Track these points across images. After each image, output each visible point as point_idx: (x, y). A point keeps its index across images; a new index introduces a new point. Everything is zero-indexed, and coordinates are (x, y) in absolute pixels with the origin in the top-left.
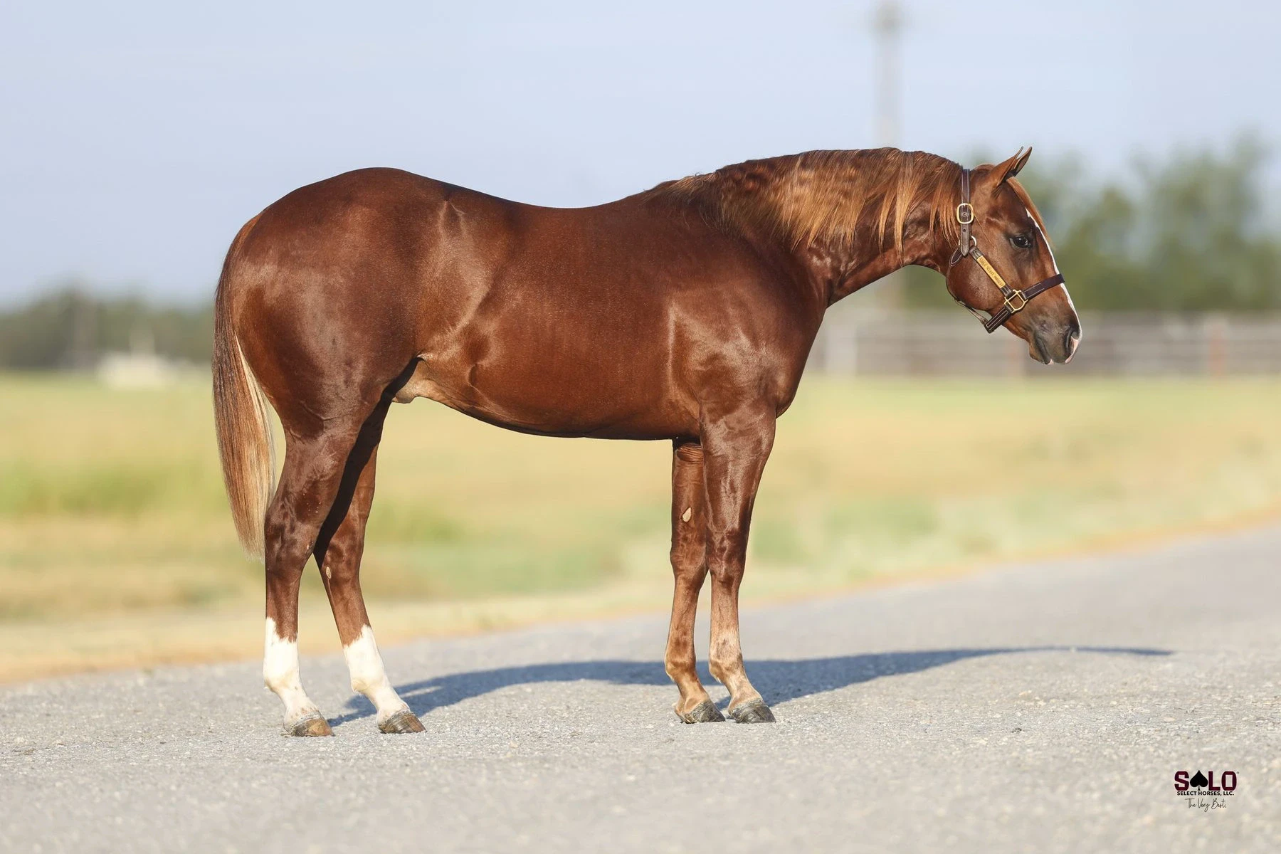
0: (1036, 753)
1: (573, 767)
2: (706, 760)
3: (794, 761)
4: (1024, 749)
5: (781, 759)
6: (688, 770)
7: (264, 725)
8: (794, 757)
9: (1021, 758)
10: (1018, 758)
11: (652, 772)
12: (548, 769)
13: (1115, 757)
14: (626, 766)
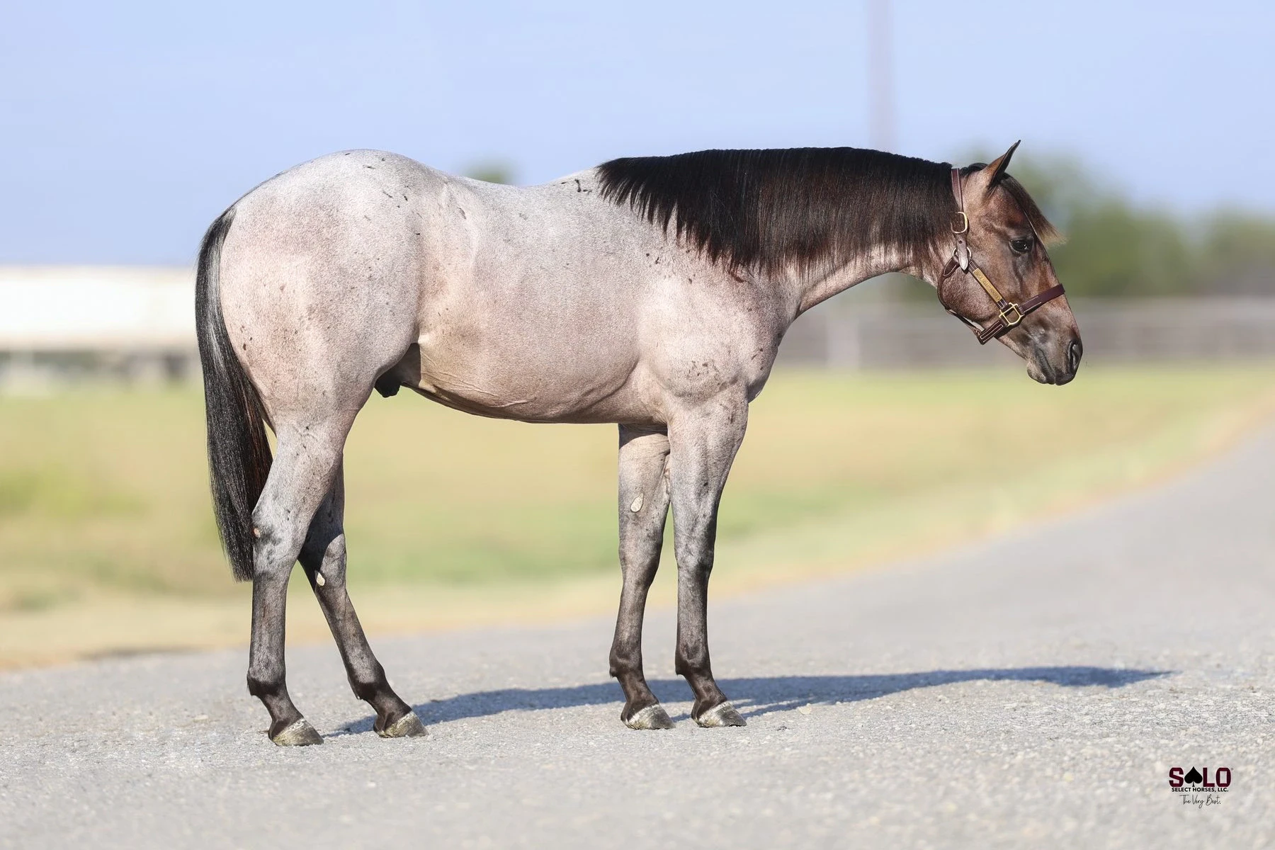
0: (794, 752)
2: (453, 765)
3: (550, 766)
4: (783, 748)
5: (537, 764)
6: (433, 775)
8: (551, 762)
9: (777, 758)
10: (774, 757)
11: (396, 778)
12: (293, 776)
13: (861, 755)
14: (372, 772)
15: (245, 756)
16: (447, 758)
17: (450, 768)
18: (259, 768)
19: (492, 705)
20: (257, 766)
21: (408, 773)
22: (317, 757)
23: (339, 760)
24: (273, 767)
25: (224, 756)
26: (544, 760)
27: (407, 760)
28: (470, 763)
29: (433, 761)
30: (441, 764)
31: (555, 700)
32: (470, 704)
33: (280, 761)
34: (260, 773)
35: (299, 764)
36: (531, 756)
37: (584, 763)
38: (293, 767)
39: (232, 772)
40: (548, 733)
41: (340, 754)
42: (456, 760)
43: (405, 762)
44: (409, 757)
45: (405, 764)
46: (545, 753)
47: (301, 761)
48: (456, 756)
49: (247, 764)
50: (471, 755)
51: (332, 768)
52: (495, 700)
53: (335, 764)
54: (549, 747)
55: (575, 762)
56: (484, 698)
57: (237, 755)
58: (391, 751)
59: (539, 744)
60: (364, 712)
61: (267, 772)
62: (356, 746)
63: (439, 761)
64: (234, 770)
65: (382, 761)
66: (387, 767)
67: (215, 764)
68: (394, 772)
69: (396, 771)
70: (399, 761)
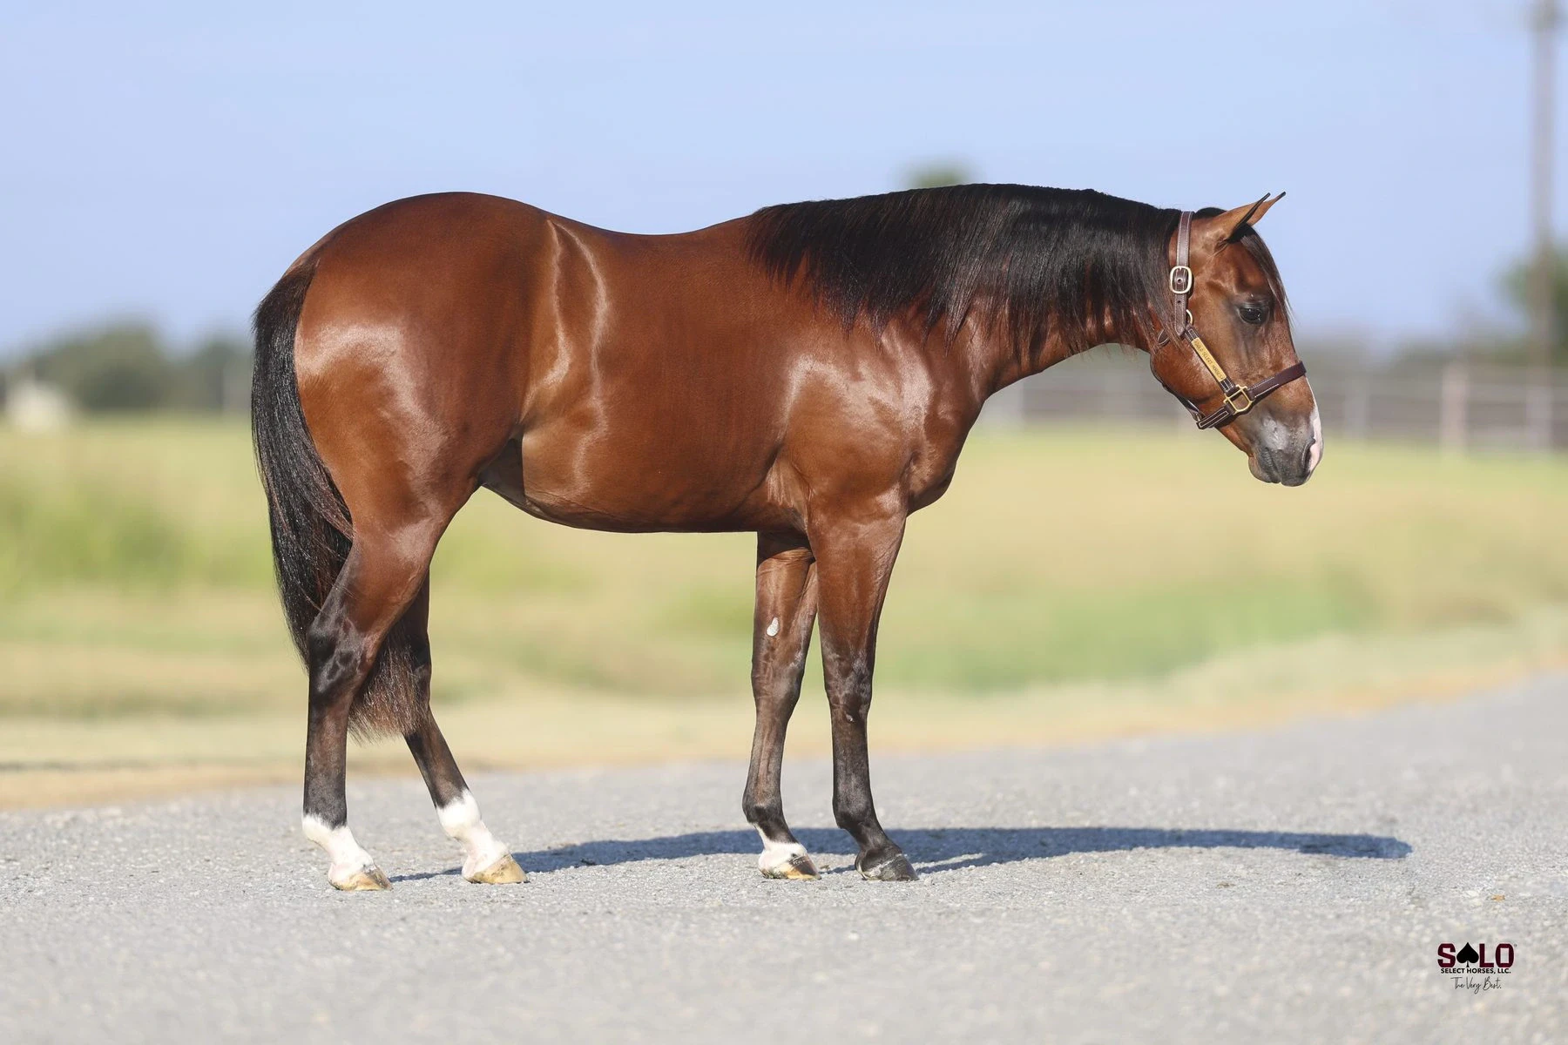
1: (789, 921)
2: (955, 917)
3: (1063, 921)
5: (1048, 917)
6: (930, 928)
7: (434, 857)
8: (1066, 915)
11: (883, 929)
12: (756, 922)
14: (855, 921)
15: (699, 895)
16: (948, 907)
17: (951, 921)
18: (715, 910)
19: (1006, 845)
20: (712, 908)
21: (898, 924)
22: (787, 900)
23: (813, 904)
24: (731, 909)
25: (673, 893)
26: (1057, 912)
27: (898, 908)
28: (975, 914)
29: (930, 911)
30: (940, 914)
31: (1073, 838)
32: (978, 841)
33: (741, 903)
34: (716, 917)
35: (764, 907)
36: (1041, 907)
37: (1107, 919)
38: (756, 911)
39: (682, 914)
40: (1063, 880)
41: (815, 897)
42: (959, 911)
43: (896, 910)
44: (900, 904)
45: (895, 912)
46: (1059, 904)
47: (767, 904)
48: (958, 905)
49: (700, 905)
50: (978, 905)
51: (804, 914)
52: (1009, 839)
53: (808, 909)
54: (1063, 897)
55: (1096, 917)
56: (996, 836)
57: (688, 894)
58: (877, 896)
59: (1051, 892)
60: (847, 847)
61: (724, 915)
62: (835, 888)
63: (939, 911)
64: (684, 911)
65: (867, 908)
66: (872, 915)
67: (660, 903)
68: (881, 922)
69: (884, 921)
70: (888, 909)
